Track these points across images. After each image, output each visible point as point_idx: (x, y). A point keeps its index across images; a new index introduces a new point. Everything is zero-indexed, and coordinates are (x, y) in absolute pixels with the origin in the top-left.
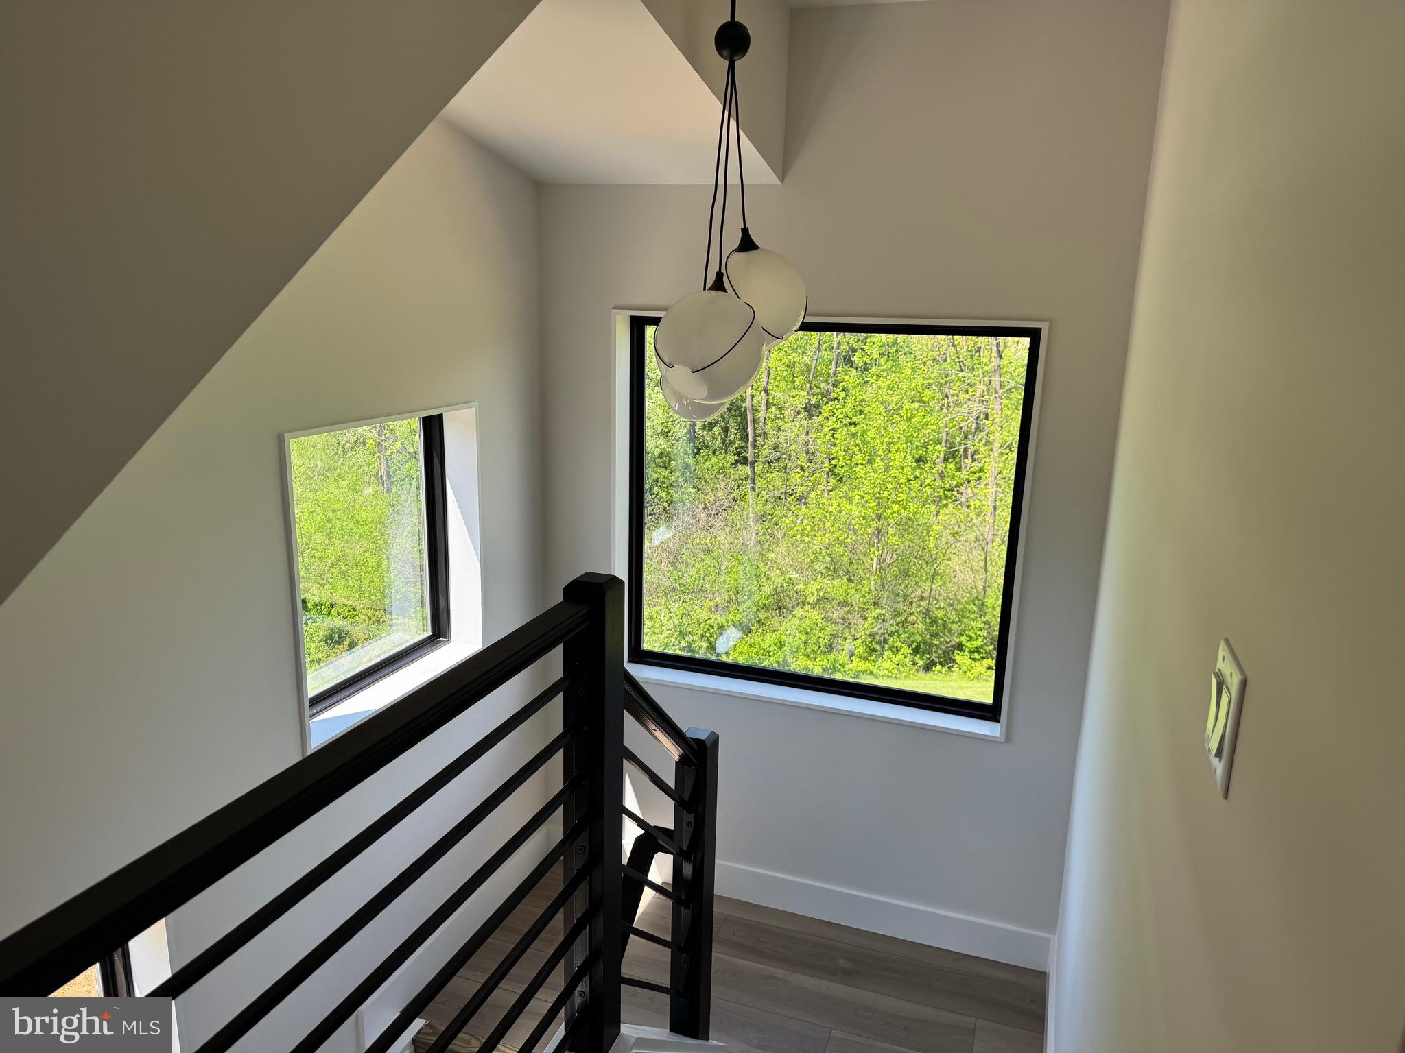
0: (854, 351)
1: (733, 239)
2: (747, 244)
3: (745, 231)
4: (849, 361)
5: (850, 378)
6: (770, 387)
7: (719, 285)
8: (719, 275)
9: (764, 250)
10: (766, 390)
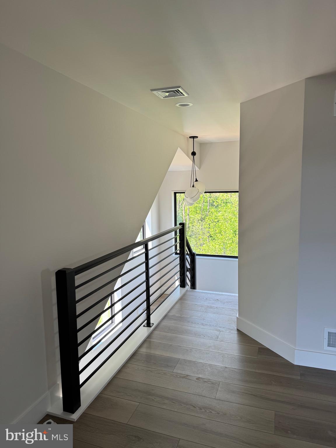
0: (214, 202)
1: (195, 180)
2: (196, 181)
3: (196, 179)
4: (212, 205)
5: (213, 210)
6: (189, 214)
7: (193, 186)
8: (193, 185)
9: (199, 181)
10: (188, 215)
